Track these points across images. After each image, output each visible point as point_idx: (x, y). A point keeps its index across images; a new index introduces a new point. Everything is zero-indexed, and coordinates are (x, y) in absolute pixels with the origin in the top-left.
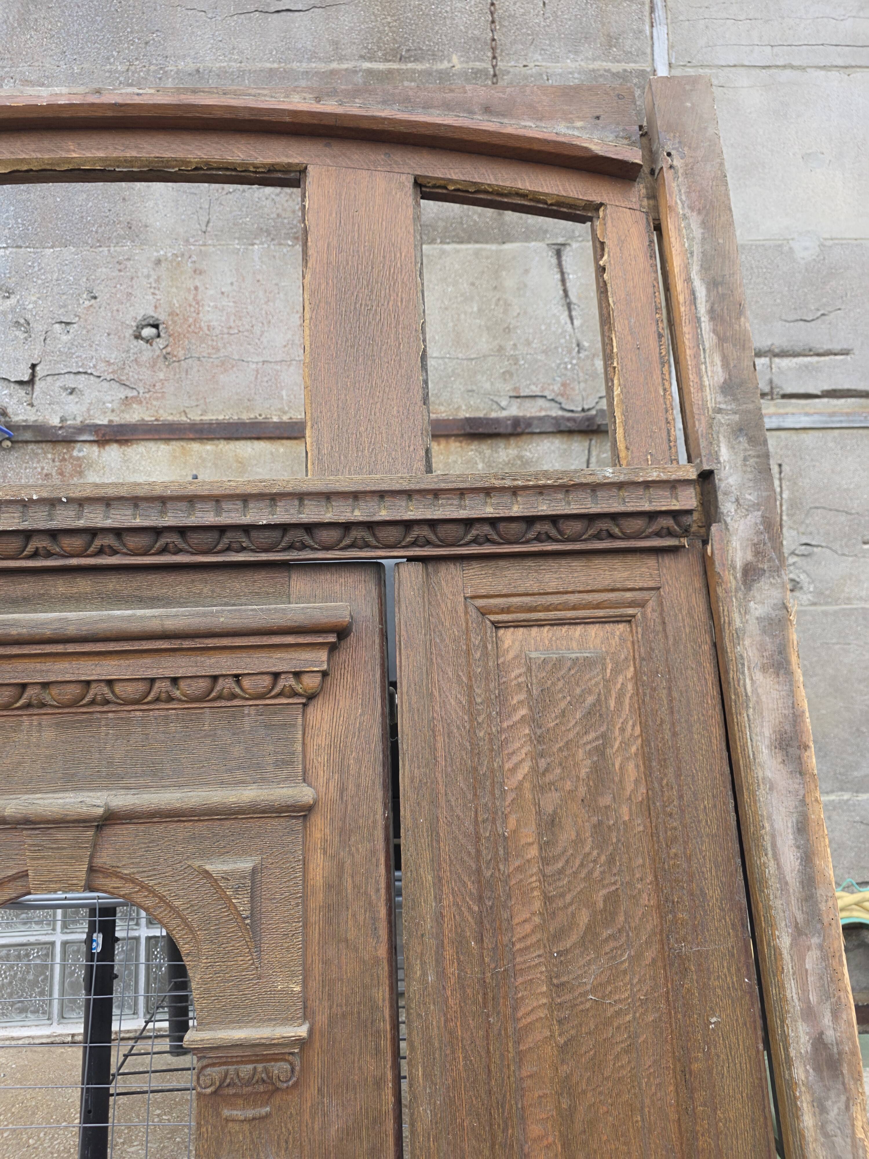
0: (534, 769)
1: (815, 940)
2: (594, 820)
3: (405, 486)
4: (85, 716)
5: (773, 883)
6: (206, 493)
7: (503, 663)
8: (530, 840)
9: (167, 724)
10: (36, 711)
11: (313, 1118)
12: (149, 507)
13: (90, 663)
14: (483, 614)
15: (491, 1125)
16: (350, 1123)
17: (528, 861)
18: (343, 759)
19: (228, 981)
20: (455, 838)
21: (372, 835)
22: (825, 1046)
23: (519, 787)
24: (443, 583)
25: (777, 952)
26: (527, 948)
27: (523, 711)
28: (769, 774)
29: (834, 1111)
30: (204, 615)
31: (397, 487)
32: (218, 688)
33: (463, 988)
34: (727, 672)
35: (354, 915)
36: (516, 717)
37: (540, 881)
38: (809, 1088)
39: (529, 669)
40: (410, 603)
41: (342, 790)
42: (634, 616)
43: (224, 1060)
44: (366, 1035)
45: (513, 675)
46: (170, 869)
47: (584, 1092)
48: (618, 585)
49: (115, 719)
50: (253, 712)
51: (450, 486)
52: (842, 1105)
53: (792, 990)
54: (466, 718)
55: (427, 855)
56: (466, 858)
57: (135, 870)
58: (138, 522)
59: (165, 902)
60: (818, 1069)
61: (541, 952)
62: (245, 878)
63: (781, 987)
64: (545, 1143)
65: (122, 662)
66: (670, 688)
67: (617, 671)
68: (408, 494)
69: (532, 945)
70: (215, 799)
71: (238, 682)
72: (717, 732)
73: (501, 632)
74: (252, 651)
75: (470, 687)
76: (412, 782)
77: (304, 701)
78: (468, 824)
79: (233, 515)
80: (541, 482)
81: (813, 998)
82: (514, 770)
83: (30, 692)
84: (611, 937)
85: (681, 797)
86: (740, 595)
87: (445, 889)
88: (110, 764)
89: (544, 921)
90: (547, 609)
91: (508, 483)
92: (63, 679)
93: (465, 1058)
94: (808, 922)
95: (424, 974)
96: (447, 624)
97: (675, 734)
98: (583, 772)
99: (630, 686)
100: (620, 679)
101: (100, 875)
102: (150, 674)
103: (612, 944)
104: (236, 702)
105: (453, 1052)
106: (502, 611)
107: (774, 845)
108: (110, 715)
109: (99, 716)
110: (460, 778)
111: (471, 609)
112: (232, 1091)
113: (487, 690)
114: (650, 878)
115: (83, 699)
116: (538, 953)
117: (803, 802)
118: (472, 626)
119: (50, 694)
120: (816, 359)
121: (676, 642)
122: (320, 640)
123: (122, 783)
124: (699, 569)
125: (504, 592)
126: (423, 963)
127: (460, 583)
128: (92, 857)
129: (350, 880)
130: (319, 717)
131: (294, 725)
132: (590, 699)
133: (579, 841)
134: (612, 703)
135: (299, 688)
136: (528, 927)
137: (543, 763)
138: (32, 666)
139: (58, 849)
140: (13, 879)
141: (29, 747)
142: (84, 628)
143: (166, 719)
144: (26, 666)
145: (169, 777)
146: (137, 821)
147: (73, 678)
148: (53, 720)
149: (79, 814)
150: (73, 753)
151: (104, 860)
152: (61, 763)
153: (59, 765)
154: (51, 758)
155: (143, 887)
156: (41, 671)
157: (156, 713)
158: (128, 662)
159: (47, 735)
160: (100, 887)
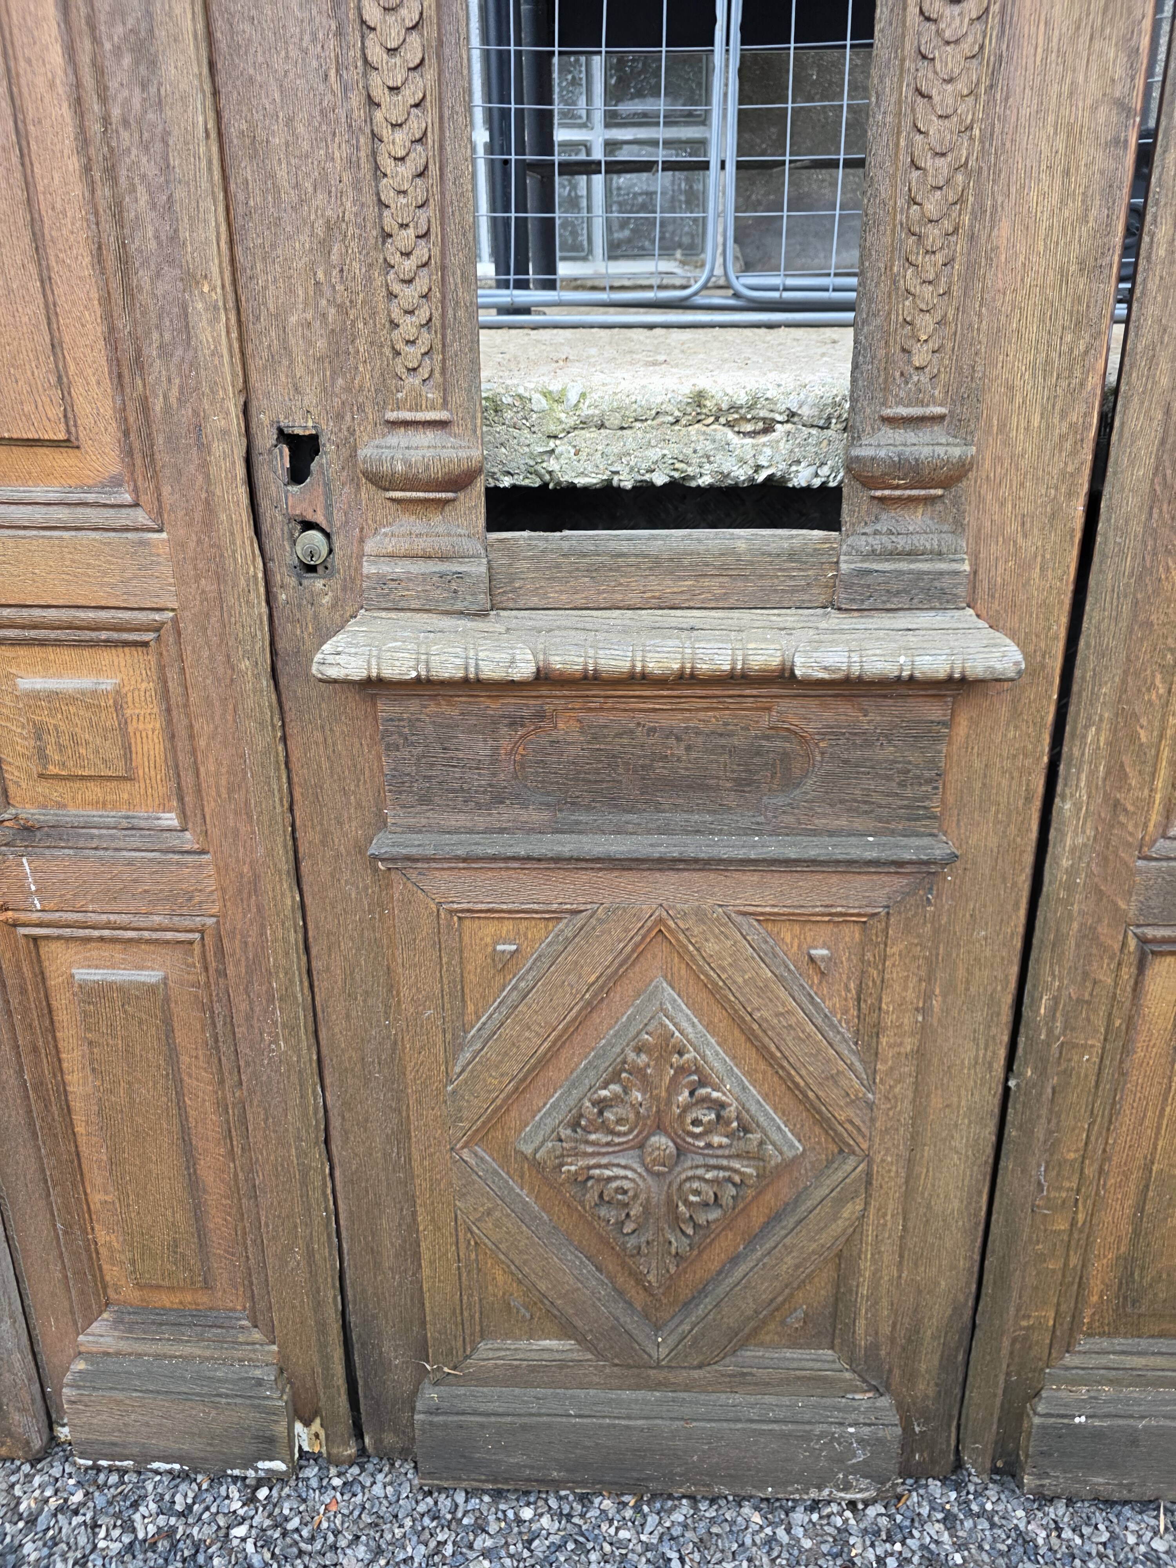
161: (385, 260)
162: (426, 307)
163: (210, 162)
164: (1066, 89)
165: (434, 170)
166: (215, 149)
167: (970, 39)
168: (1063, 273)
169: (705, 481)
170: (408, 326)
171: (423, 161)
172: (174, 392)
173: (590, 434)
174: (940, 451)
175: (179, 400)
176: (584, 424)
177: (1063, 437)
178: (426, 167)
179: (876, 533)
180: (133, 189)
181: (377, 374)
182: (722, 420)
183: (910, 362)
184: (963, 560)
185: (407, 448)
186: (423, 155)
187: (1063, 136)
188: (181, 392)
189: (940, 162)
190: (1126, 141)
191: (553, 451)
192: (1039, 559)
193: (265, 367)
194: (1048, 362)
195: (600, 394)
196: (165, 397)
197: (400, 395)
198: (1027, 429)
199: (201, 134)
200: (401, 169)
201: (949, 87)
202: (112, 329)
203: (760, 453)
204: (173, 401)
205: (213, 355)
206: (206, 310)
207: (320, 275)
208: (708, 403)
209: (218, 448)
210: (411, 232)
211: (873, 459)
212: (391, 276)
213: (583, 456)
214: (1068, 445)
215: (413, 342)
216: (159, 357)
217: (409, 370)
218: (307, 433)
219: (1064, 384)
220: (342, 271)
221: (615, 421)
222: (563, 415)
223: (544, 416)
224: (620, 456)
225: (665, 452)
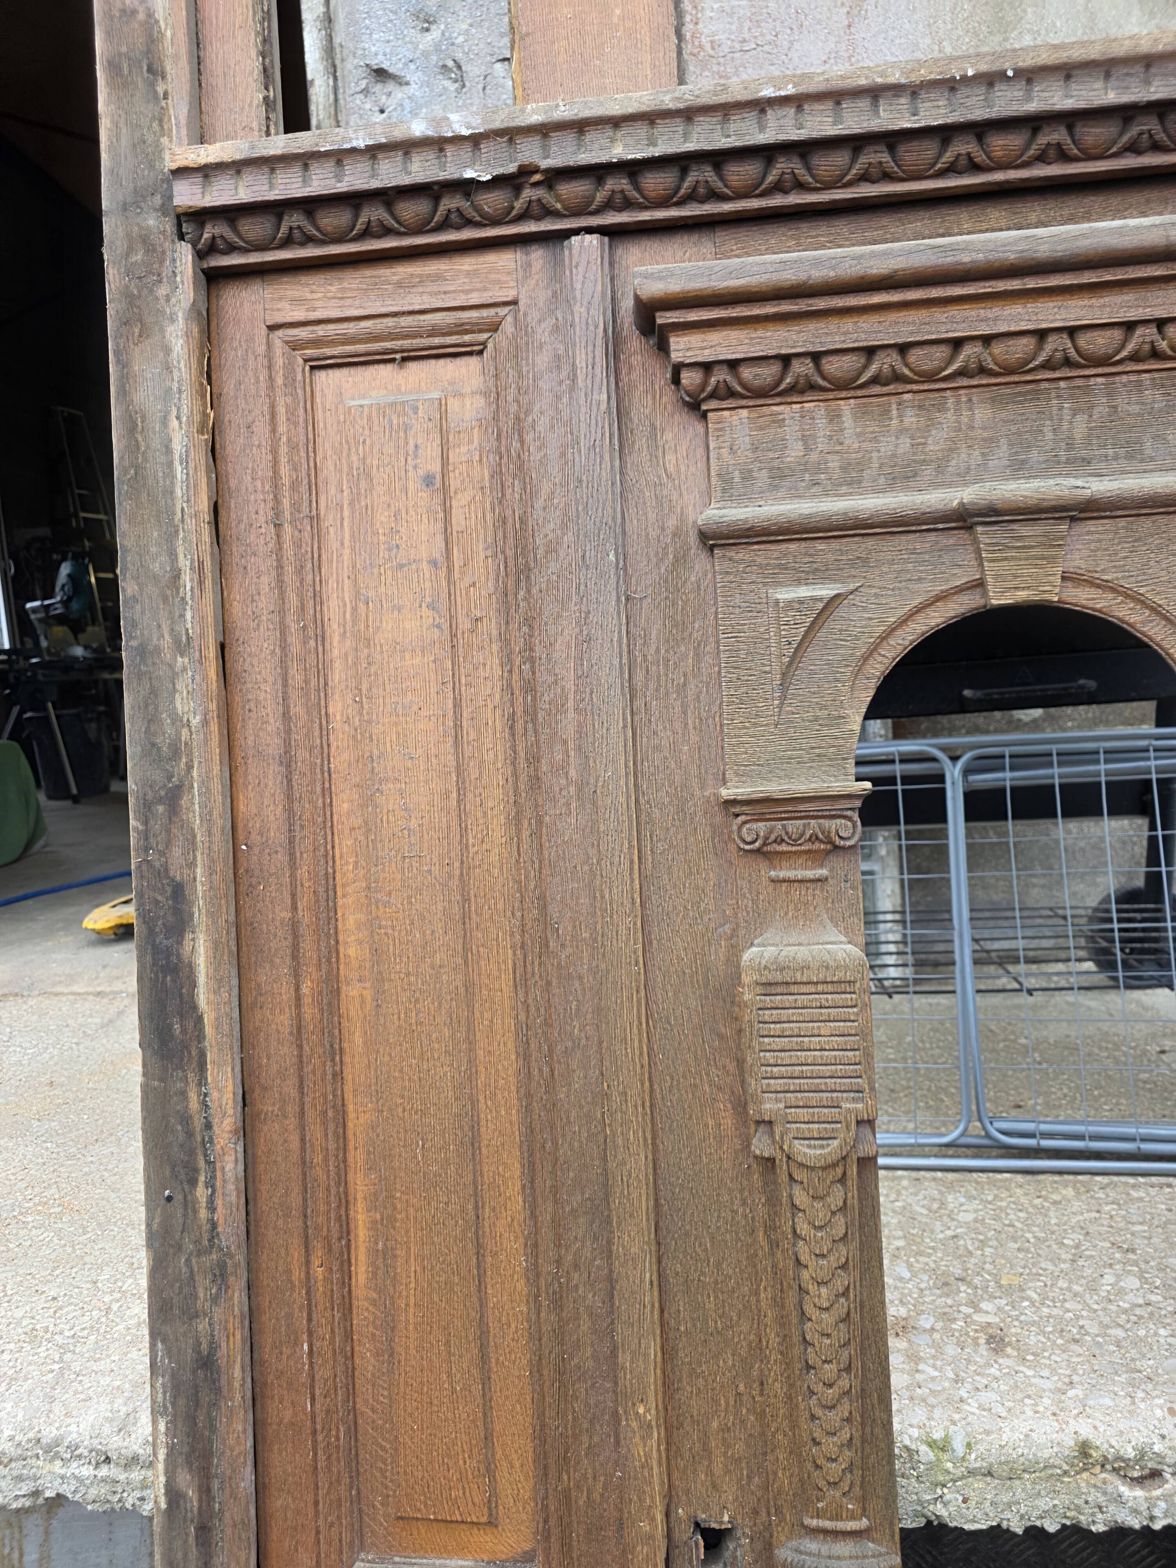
4: (1029, 387)
9: (1141, 391)
10: (965, 382)
12: (1127, 74)
13: (1051, 304)
46: (1164, 573)
49: (1070, 388)
57: (1120, 575)
58: (1112, 97)
59: (1159, 613)
65: (1094, 301)
83: (969, 352)
88: (1070, 446)
92: (1018, 328)
101: (1074, 584)
102: (1132, 315)
108: (1062, 384)
109: (1046, 385)
115: (1034, 359)
119: (993, 353)
123: (1089, 469)
128: (1064, 559)
138: (973, 313)
139: (1024, 547)
140: (959, 590)
141: (960, 430)
142: (1059, 248)
143: (1139, 383)
144: (966, 313)
145: (1152, 459)
146: (1120, 513)
147: (1031, 327)
148: (987, 394)
149: (1060, 498)
150: (1019, 433)
151: (1077, 563)
152: (1005, 448)
153: (1003, 450)
154: (991, 442)
155: (1127, 596)
156: (986, 320)
157: (1125, 378)
158: (1102, 301)
159: (982, 414)
160: (1069, 600)
161: (809, 1387)
162: (847, 1429)
163: (653, 1306)
165: (855, 1317)
166: (656, 1294)
169: (1099, 1528)
170: (830, 1445)
171: (845, 1310)
172: (599, 1487)
173: (978, 1483)
175: (602, 1495)
176: (973, 1473)
178: (848, 1314)
180: (577, 1317)
181: (795, 1480)
182: (1111, 1467)
185: (829, 1557)
186: (846, 1305)
188: (605, 1488)
191: (940, 1497)
193: (686, 1467)
195: (985, 1446)
196: (589, 1492)
197: (820, 1505)
199: (648, 1286)
200: (825, 1315)
202: (543, 1426)
203: (1156, 1506)
204: (596, 1496)
205: (643, 1467)
206: (641, 1427)
207: (742, 1387)
208: (1093, 1453)
209: (642, 1551)
210: (833, 1367)
212: (813, 1401)
213: (972, 1503)
215: (834, 1460)
216: (587, 1455)
217: (829, 1483)
218: (723, 1527)
220: (762, 1384)
221: (1005, 1471)
222: (949, 1465)
223: (932, 1466)
224: (1009, 1505)
225: (1056, 1502)
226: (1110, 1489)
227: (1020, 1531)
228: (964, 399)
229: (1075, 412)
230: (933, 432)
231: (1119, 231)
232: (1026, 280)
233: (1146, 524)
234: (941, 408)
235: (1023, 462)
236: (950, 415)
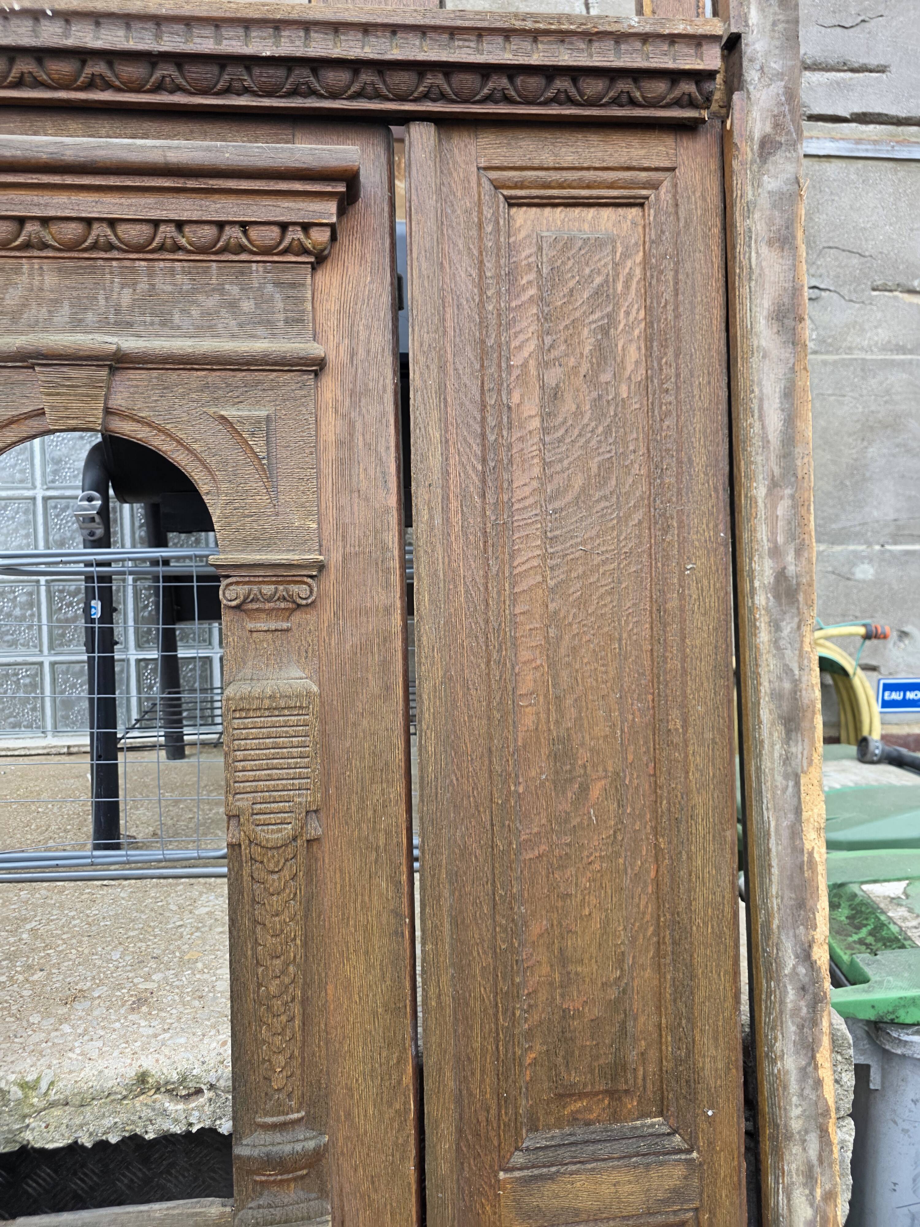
0: (541, 348)
1: (788, 491)
2: (595, 394)
3: (419, 20)
4: (85, 263)
5: (757, 442)
6: (204, 14)
7: (514, 242)
8: (533, 413)
9: (173, 275)
10: (36, 253)
11: (330, 635)
12: (143, 28)
13: (90, 199)
14: (496, 188)
15: (487, 646)
16: (363, 641)
17: (530, 432)
18: (352, 326)
19: (248, 516)
20: (462, 405)
21: (382, 398)
22: (786, 578)
23: (525, 365)
24: (456, 151)
25: (753, 500)
26: (525, 508)
27: (532, 291)
28: (763, 343)
29: (787, 628)
30: (208, 149)
31: (410, 21)
32: (224, 238)
33: (465, 534)
34: (734, 247)
35: (365, 470)
36: (525, 297)
37: (540, 451)
38: (767, 610)
39: (540, 249)
40: (421, 166)
41: (353, 354)
42: (647, 198)
43: (247, 579)
44: (377, 572)
45: (524, 255)
46: (185, 414)
47: (570, 624)
48: (634, 164)
49: (120, 267)
50: (261, 269)
51: (467, 24)
52: (794, 625)
53: (762, 533)
54: (476, 290)
55: (435, 415)
56: (471, 422)
57: (152, 414)
58: (132, 45)
59: (182, 445)
60: (777, 597)
61: (538, 511)
62: (260, 423)
63: (753, 531)
64: (534, 665)
65: (123, 200)
66: (677, 272)
67: (626, 256)
68: (422, 30)
69: (530, 506)
70: (227, 348)
71: (245, 233)
72: (718, 313)
73: (514, 210)
74: (258, 199)
75: (481, 262)
76: (421, 345)
77: (312, 259)
78: (475, 391)
79: (234, 43)
80: (563, 27)
81: (780, 540)
82: (520, 348)
83: (30, 228)
84: (605, 498)
85: (678, 375)
86: (755, 167)
87: (452, 450)
88: (118, 312)
89: (542, 485)
90: (561, 186)
91: (529, 25)
92: (63, 215)
93: (466, 592)
94: (783, 476)
95: (431, 518)
96: (459, 194)
97: (677, 317)
98: (587, 349)
99: (638, 271)
100: (629, 263)
101: (117, 418)
102: (154, 215)
103: (603, 504)
104: (244, 257)
105: (456, 587)
106: (516, 186)
107: (761, 408)
108: (114, 263)
109: (103, 262)
110: (468, 348)
111: (484, 180)
112: (255, 606)
113: (498, 266)
114: (642, 450)
115: (85, 241)
116: (534, 512)
117: (793, 370)
118: (486, 198)
119: (50, 233)
120: (849, 75)
121: (687, 225)
122: (329, 189)
123: (131, 330)
124: (716, 150)
125: (518, 164)
126: (430, 509)
127: (473, 152)
128: (107, 398)
129: (361, 438)
130: (328, 283)
131: (303, 285)
132: (598, 280)
133: (578, 413)
134: (620, 287)
135: (308, 244)
136: (527, 490)
137: (548, 340)
138: (29, 198)
139: (72, 386)
140: (29, 416)
141: (32, 290)
142: (81, 154)
143: (172, 270)
144: (22, 198)
145: (179, 328)
146: (150, 366)
147: (74, 214)
148: (55, 264)
149: (92, 349)
150: (78, 298)
151: (119, 402)
152: (67, 308)
153: (66, 309)
154: (56, 302)
155: (160, 431)
156: (39, 205)
157: (162, 264)
158: (129, 201)
159: (50, 280)
160: (117, 430)
164: (358, 905)
167: (287, 891)
168: (375, 1014)
169: (150, 1136)
173: (57, 1112)
174: (298, 1147)
176: (52, 1105)
177: (392, 1120)
179: (259, 1207)
182: (163, 1090)
183: (271, 1086)
184: (327, 1221)
187: (361, 932)
189: (277, 962)
190: (402, 933)
191: (28, 1126)
192: (388, 1207)
194: (373, 1070)
195: (65, 1083)
198: (365, 1116)
201: (277, 919)
203: (191, 1115)
208: (150, 1080)
211: (249, 1158)
213: (52, 1128)
214: (396, 1125)
219: (387, 1084)
221: (77, 1101)
222: (35, 1100)
223: (19, 1102)
224: (81, 1126)
225: (117, 1120)
226: (157, 1106)
227: (89, 1145)
228: (36, 267)
229: (123, 286)
230: (11, 290)
231: (128, 147)
232: (65, 177)
233: (173, 376)
234: (17, 271)
235: (80, 321)
236: (25, 278)
